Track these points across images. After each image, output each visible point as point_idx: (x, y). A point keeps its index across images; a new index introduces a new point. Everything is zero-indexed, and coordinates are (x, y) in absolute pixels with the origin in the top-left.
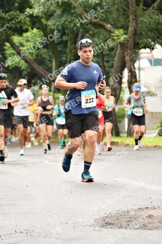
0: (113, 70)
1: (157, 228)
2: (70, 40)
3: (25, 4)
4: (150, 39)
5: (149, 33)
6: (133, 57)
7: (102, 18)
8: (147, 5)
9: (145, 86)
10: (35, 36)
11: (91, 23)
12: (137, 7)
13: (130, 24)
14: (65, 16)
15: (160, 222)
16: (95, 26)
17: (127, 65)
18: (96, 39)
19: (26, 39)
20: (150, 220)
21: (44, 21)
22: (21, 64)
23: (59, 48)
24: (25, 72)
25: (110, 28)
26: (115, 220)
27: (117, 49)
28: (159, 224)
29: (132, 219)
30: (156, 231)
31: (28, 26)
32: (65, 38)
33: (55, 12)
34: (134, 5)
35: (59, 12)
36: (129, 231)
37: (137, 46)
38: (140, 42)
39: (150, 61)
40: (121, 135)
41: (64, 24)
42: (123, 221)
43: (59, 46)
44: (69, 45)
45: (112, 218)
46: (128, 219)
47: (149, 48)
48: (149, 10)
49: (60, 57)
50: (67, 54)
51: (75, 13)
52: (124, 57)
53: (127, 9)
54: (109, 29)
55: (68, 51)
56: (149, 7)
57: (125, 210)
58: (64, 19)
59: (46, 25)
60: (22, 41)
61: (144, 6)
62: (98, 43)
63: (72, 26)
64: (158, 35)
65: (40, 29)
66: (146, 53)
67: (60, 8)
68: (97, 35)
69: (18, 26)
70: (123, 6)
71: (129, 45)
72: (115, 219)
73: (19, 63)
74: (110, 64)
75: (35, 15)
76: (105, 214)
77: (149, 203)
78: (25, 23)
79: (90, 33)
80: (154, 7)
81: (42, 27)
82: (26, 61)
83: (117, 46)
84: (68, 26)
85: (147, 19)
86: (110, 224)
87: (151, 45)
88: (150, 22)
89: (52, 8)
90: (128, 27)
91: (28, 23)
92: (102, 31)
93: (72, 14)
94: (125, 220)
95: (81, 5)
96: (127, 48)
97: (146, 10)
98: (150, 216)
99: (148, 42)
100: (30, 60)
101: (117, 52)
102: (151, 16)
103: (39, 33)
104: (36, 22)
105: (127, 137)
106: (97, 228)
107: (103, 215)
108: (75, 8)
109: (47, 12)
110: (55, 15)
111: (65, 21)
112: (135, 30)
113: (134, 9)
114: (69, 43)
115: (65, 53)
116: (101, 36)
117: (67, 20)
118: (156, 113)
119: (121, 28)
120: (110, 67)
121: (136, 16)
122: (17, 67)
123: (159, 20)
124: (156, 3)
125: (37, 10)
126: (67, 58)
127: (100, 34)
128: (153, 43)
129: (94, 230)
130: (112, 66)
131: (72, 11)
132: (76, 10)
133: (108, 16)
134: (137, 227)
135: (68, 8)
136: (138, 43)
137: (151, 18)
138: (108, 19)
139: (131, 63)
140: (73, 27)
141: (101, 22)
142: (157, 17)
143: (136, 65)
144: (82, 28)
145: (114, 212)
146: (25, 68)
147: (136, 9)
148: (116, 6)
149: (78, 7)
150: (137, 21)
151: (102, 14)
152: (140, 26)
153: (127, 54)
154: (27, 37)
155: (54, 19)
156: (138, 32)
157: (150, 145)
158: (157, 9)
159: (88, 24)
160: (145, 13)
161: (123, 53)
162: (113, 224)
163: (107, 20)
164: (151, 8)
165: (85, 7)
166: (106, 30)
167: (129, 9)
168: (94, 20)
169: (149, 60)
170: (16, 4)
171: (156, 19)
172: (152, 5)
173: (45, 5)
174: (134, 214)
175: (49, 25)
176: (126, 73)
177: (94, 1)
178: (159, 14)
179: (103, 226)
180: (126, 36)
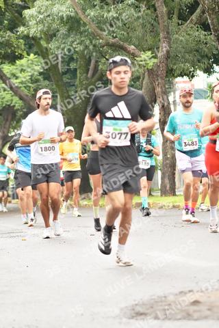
1: (206, 317)
2: (80, 67)
3: (17, 21)
4: (189, 63)
5: (187, 56)
6: (166, 89)
7: (122, 37)
8: (183, 18)
10: (32, 64)
11: (108, 44)
12: (170, 21)
13: (161, 44)
14: (72, 36)
15: (209, 310)
16: (113, 48)
17: (158, 100)
19: (20, 68)
20: (195, 308)
21: (43, 43)
22: (14, 102)
23: (65, 79)
24: (20, 113)
25: (134, 50)
26: (148, 309)
27: (143, 79)
28: (208, 313)
31: (23, 51)
32: (73, 66)
33: (58, 31)
34: (166, 18)
35: (63, 30)
36: (168, 324)
37: (171, 73)
38: (175, 67)
40: (153, 193)
43: (64, 76)
44: (78, 75)
45: (144, 307)
47: (188, 75)
48: (186, 25)
49: (68, 91)
50: (76, 87)
51: (85, 31)
52: (154, 89)
53: (155, 24)
54: (132, 51)
55: (77, 82)
56: (186, 21)
57: (162, 294)
58: (70, 39)
59: (46, 49)
60: (14, 71)
61: (179, 19)
64: (200, 58)
65: (39, 55)
66: (184, 82)
67: (65, 25)
69: (9, 51)
70: (151, 19)
71: (159, 73)
72: (148, 307)
73: (12, 100)
75: (31, 36)
76: (135, 300)
77: (194, 285)
78: (18, 47)
79: (107, 57)
80: (192, 20)
81: (42, 51)
82: (21, 98)
83: (144, 74)
84: (77, 49)
85: (183, 36)
86: (142, 314)
87: (190, 72)
88: (187, 41)
89: (55, 26)
90: (158, 48)
91: (23, 47)
93: (81, 33)
94: (161, 308)
95: (93, 21)
96: (157, 76)
97: (182, 24)
98: (196, 303)
99: (186, 68)
100: (27, 96)
101: (144, 82)
102: (189, 32)
103: (37, 59)
104: (33, 44)
105: (162, 196)
106: (124, 320)
108: (85, 24)
109: (47, 31)
110: (59, 34)
111: (73, 42)
112: (168, 52)
113: (166, 24)
114: (78, 72)
117: (75, 40)
119: (149, 50)
121: (168, 33)
122: (9, 105)
123: (200, 37)
124: (195, 14)
125: (34, 30)
126: (76, 92)
128: (192, 69)
129: (120, 323)
131: (82, 29)
132: (87, 27)
133: (130, 35)
134: (179, 317)
135: (76, 25)
136: (172, 70)
137: (189, 34)
138: (131, 37)
139: (164, 96)
140: (84, 50)
141: (122, 43)
142: (197, 33)
143: (171, 98)
144: (96, 52)
145: (146, 299)
146: (19, 108)
147: (168, 23)
148: (140, 20)
149: (90, 24)
150: (170, 39)
151: (123, 32)
152: (175, 46)
153: (158, 85)
154: (22, 65)
155: (57, 40)
156: (172, 55)
158: (196, 23)
159: (103, 46)
160: (179, 29)
161: (151, 83)
162: (145, 314)
163: (129, 40)
164: (188, 22)
165: (99, 22)
166: (129, 52)
167: (159, 24)
168: (112, 41)
170: (6, 22)
171: (195, 36)
172: (189, 18)
173: (45, 22)
174: (173, 299)
175: (51, 49)
177: (111, 14)
178: (200, 30)
179: (133, 317)
180: (155, 61)
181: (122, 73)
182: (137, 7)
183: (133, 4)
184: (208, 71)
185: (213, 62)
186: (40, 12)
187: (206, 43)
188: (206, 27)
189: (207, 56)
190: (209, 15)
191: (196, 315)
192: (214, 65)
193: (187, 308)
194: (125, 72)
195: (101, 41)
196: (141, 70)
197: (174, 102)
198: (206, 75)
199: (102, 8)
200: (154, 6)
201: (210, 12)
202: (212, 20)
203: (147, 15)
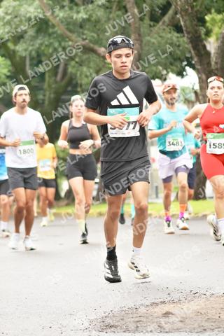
1: (178, 330)
4: (161, 66)
7: (92, 39)
8: (155, 19)
12: (141, 22)
14: (40, 38)
15: (181, 321)
18: (85, 69)
20: (167, 319)
21: (10, 45)
23: (33, 83)
25: (104, 52)
26: (119, 321)
28: (181, 325)
29: (142, 319)
30: (176, 334)
33: (26, 33)
34: (137, 20)
35: (31, 32)
41: (39, 48)
42: (130, 322)
44: (47, 78)
45: (114, 319)
46: (137, 319)
47: (160, 78)
48: (158, 26)
49: (36, 95)
50: (45, 90)
51: (53, 33)
53: (127, 26)
54: (102, 54)
55: (46, 86)
56: (158, 22)
58: (39, 41)
59: (14, 52)
61: (151, 20)
62: (88, 74)
63: (51, 50)
64: (172, 61)
65: (6, 57)
67: (33, 27)
68: (87, 63)
72: (118, 319)
76: (105, 313)
79: (77, 60)
80: (164, 22)
81: (9, 54)
84: (46, 52)
85: (156, 38)
86: (111, 327)
87: (162, 75)
88: (159, 43)
92: (93, 57)
93: (50, 35)
94: (132, 320)
95: (62, 22)
97: (154, 26)
98: (167, 314)
99: (158, 71)
102: (161, 34)
103: (4, 62)
106: (94, 332)
107: (101, 314)
108: (53, 26)
110: (27, 36)
111: (41, 44)
113: (137, 25)
114: (47, 75)
115: (42, 89)
116: (92, 64)
117: (44, 42)
121: (139, 35)
123: (172, 39)
124: (167, 15)
126: (44, 95)
127: (89, 62)
128: (165, 72)
131: (51, 30)
132: (56, 29)
133: (101, 36)
134: (150, 329)
135: (44, 26)
137: (161, 37)
138: (101, 40)
140: (53, 52)
141: (92, 45)
142: (169, 36)
145: (116, 310)
147: (139, 25)
149: (59, 25)
150: (142, 41)
151: (93, 34)
152: (147, 48)
155: (25, 42)
158: (168, 25)
160: (151, 31)
162: (116, 327)
163: (100, 42)
164: (161, 23)
165: (68, 24)
166: (99, 55)
168: (81, 43)
171: (168, 38)
172: (161, 19)
173: (12, 23)
174: (145, 311)
175: (18, 51)
177: (80, 15)
178: (172, 32)
179: (102, 330)
181: (124, 57)
182: (107, 8)
183: (103, 5)
184: (180, 73)
185: (186, 65)
186: (6, 13)
187: (179, 46)
188: (178, 29)
189: (179, 59)
190: (182, 16)
191: (167, 327)
192: (187, 68)
193: (158, 319)
194: (127, 56)
195: (70, 43)
198: (179, 78)
199: (71, 9)
200: (125, 7)
201: (183, 13)
202: (185, 22)
203: (118, 16)
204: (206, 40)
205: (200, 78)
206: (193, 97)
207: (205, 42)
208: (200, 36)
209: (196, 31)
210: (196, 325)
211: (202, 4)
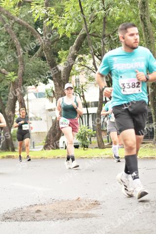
0: (8, 102)
1: (44, 219)
5: (34, 74)
8: (31, 53)
9: (33, 113)
12: (24, 56)
13: (19, 68)
15: (45, 215)
17: (18, 98)
20: (38, 214)
27: (10, 87)
28: (45, 217)
29: (24, 214)
30: (42, 222)
36: (23, 224)
38: (27, 80)
39: (36, 94)
40: (16, 150)
42: (18, 216)
45: (10, 214)
46: (21, 214)
47: (34, 85)
48: (33, 57)
52: (16, 93)
54: (3, 72)
56: (32, 55)
57: (19, 207)
61: (29, 54)
66: (32, 88)
71: (19, 84)
72: (12, 214)
74: (6, 98)
76: (5, 211)
77: (38, 201)
80: (36, 55)
83: (10, 84)
85: (32, 64)
86: (8, 218)
87: (36, 83)
88: (34, 66)
90: (18, 70)
94: (19, 215)
96: (18, 85)
97: (31, 57)
98: (38, 211)
99: (33, 81)
101: (11, 89)
102: (35, 61)
107: (2, 211)
112: (23, 72)
118: (42, 133)
119: (13, 71)
120: (5, 100)
121: (23, 62)
123: (40, 64)
124: (38, 52)
128: (37, 81)
130: (7, 100)
134: (29, 219)
136: (25, 82)
137: (34, 63)
139: (21, 96)
142: (39, 62)
143: (25, 98)
145: (11, 210)
150: (24, 65)
152: (27, 69)
153: (18, 90)
156: (25, 73)
157: (37, 157)
158: (38, 57)
160: (29, 60)
161: (14, 89)
162: (11, 219)
169: (34, 93)
171: (38, 64)
172: (34, 54)
174: (26, 210)
176: (17, 104)
178: (40, 60)
179: (3, 220)
180: (16, 77)
182: (6, 48)
183: (4, 46)
184: (45, 82)
187: (44, 67)
188: (44, 59)
190: (45, 52)
191: (38, 218)
192: (49, 79)
193: (33, 214)
196: (9, 82)
197: (27, 99)
198: (44, 85)
200: (15, 47)
201: (46, 50)
202: (47, 55)
203: (11, 52)
204: (58, 64)
205: (55, 85)
206: (52, 95)
207: (58, 66)
208: (55, 63)
209: (53, 60)
210: (53, 217)
211: (56, 46)
